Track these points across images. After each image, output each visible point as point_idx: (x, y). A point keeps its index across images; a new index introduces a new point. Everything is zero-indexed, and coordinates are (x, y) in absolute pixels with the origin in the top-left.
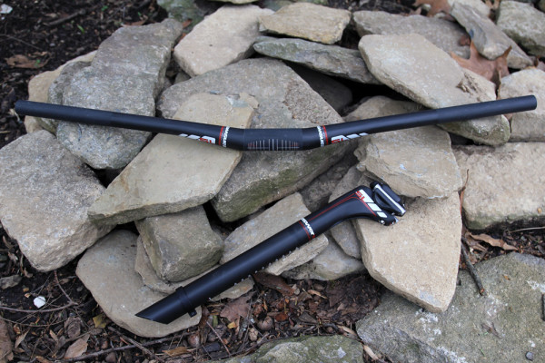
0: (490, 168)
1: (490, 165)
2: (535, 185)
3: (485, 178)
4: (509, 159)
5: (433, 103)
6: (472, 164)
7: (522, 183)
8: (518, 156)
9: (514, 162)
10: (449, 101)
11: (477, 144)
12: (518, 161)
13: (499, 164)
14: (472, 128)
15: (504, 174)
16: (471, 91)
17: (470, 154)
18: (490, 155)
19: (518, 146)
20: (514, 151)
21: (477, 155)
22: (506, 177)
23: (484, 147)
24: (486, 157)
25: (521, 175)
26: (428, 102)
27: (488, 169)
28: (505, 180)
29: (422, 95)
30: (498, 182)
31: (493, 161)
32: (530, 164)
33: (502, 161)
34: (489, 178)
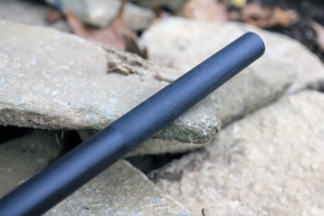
0: (224, 187)
1: (222, 183)
2: (303, 180)
3: (228, 208)
4: (239, 157)
5: (88, 117)
6: (193, 194)
7: (284, 186)
8: (248, 146)
9: (251, 157)
10: (113, 101)
11: (179, 155)
12: (254, 154)
13: (231, 172)
14: (188, 132)
15: (251, 187)
16: (135, 69)
17: (177, 177)
18: (207, 164)
19: (236, 129)
20: (237, 142)
21: (191, 175)
22: (258, 187)
23: (192, 156)
24: (205, 172)
25: (273, 173)
26: (77, 120)
27: (223, 189)
28: (260, 195)
29: (58, 111)
30: (252, 204)
31: (221, 173)
32: (271, 149)
33: (233, 166)
34: (235, 205)
